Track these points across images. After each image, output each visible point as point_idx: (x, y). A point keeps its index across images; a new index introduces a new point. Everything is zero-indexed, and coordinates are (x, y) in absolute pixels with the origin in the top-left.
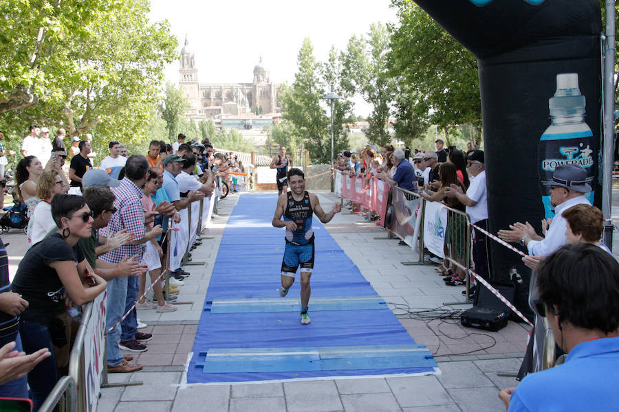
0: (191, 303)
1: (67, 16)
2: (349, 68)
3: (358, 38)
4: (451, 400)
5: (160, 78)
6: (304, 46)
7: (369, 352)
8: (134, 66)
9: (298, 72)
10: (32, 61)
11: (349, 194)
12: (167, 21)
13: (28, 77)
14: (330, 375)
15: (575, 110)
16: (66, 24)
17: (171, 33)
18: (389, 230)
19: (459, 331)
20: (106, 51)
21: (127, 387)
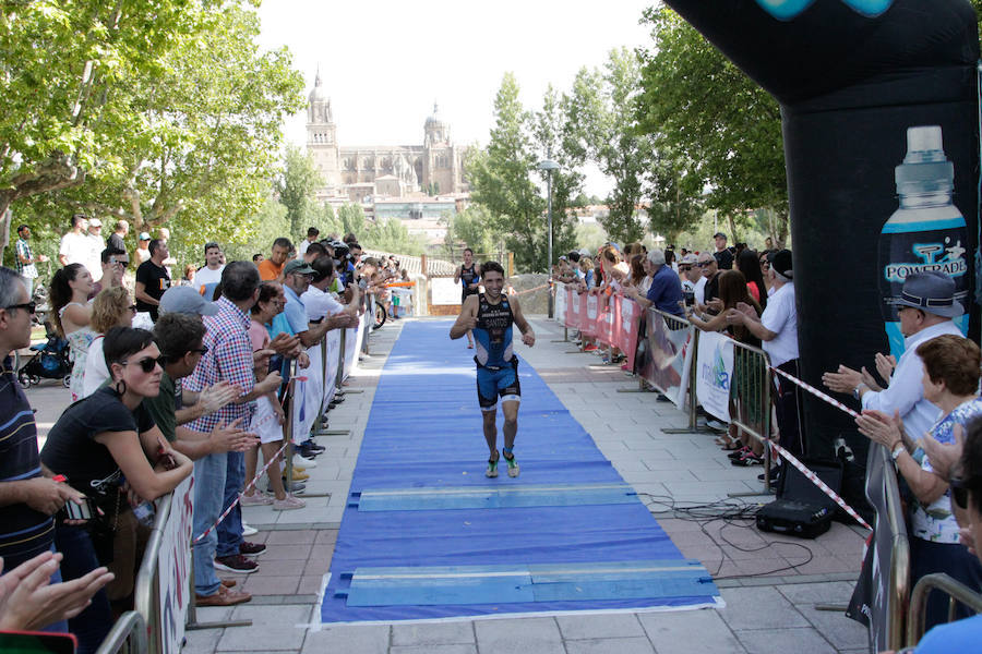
0: (327, 495)
1: (129, 42)
2: (576, 121)
3: (591, 72)
4: (741, 649)
5: (276, 138)
6: (504, 86)
7: (608, 572)
8: (235, 120)
9: (495, 127)
10: (76, 114)
11: (577, 321)
12: (286, 48)
13: (68, 139)
14: (549, 609)
15: (938, 184)
16: (128, 55)
17: (293, 68)
18: (641, 377)
19: (755, 539)
20: (192, 97)
21: (227, 630)
